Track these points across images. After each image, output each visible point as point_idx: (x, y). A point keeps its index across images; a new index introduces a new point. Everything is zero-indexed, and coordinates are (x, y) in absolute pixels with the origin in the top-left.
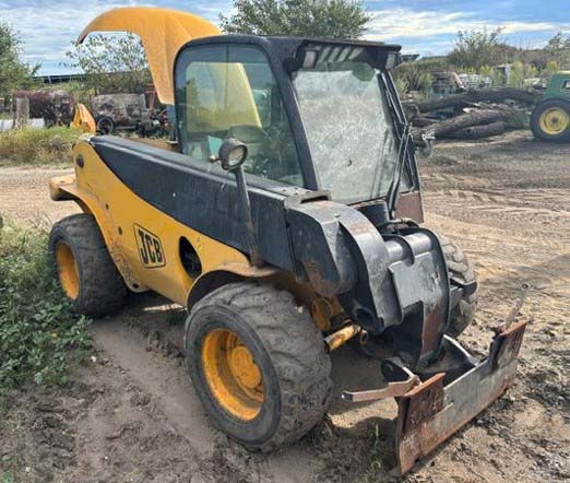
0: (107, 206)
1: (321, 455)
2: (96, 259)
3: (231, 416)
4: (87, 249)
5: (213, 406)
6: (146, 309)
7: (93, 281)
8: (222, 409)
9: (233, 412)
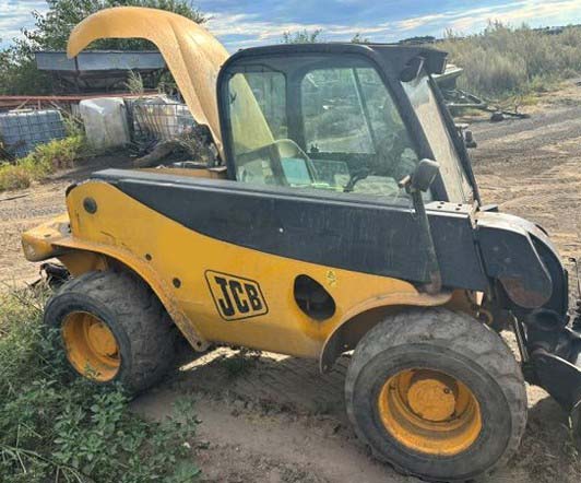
0: (148, 257)
1: (520, 464)
2: (144, 323)
3: (425, 455)
4: (130, 315)
5: (399, 451)
6: (186, 368)
7: (145, 352)
8: (412, 451)
9: (426, 450)
